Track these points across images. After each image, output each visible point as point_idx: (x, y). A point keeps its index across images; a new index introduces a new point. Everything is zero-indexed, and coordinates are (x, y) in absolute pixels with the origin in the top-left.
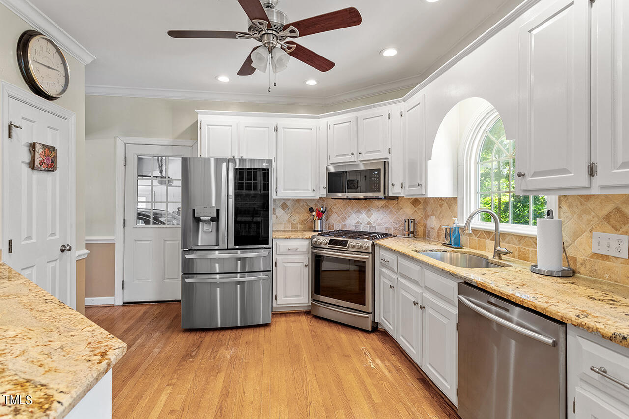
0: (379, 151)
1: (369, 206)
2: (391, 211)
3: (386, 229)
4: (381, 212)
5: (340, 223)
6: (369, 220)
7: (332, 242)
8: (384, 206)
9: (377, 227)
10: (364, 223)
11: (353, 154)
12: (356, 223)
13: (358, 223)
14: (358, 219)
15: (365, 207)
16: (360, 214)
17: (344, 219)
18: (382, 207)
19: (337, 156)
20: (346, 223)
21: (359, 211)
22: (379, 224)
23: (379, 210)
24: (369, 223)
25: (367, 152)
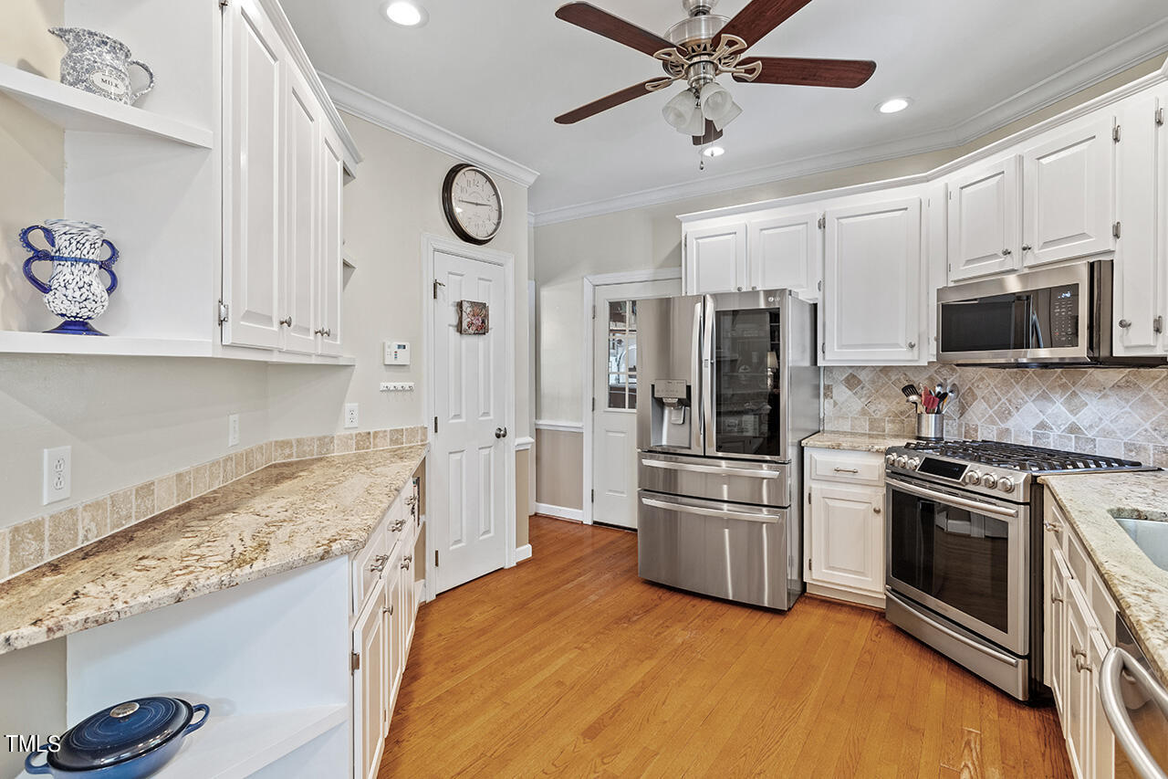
0: (1083, 235)
1: (1074, 384)
2: (1146, 398)
3: (1129, 447)
4: (1113, 399)
5: (993, 423)
6: (1073, 419)
7: (928, 465)
8: (1122, 383)
9: (1097, 439)
10: (1059, 426)
11: (1007, 253)
12: (1038, 427)
13: (1042, 426)
14: (1042, 417)
15: (1064, 387)
16: (1050, 405)
17: (1005, 415)
18: (1117, 386)
19: (969, 262)
20: (1010, 424)
21: (1044, 397)
22: (1107, 433)
23: (1105, 396)
24: (1073, 429)
25: (1047, 244)
